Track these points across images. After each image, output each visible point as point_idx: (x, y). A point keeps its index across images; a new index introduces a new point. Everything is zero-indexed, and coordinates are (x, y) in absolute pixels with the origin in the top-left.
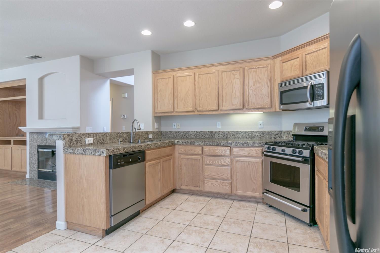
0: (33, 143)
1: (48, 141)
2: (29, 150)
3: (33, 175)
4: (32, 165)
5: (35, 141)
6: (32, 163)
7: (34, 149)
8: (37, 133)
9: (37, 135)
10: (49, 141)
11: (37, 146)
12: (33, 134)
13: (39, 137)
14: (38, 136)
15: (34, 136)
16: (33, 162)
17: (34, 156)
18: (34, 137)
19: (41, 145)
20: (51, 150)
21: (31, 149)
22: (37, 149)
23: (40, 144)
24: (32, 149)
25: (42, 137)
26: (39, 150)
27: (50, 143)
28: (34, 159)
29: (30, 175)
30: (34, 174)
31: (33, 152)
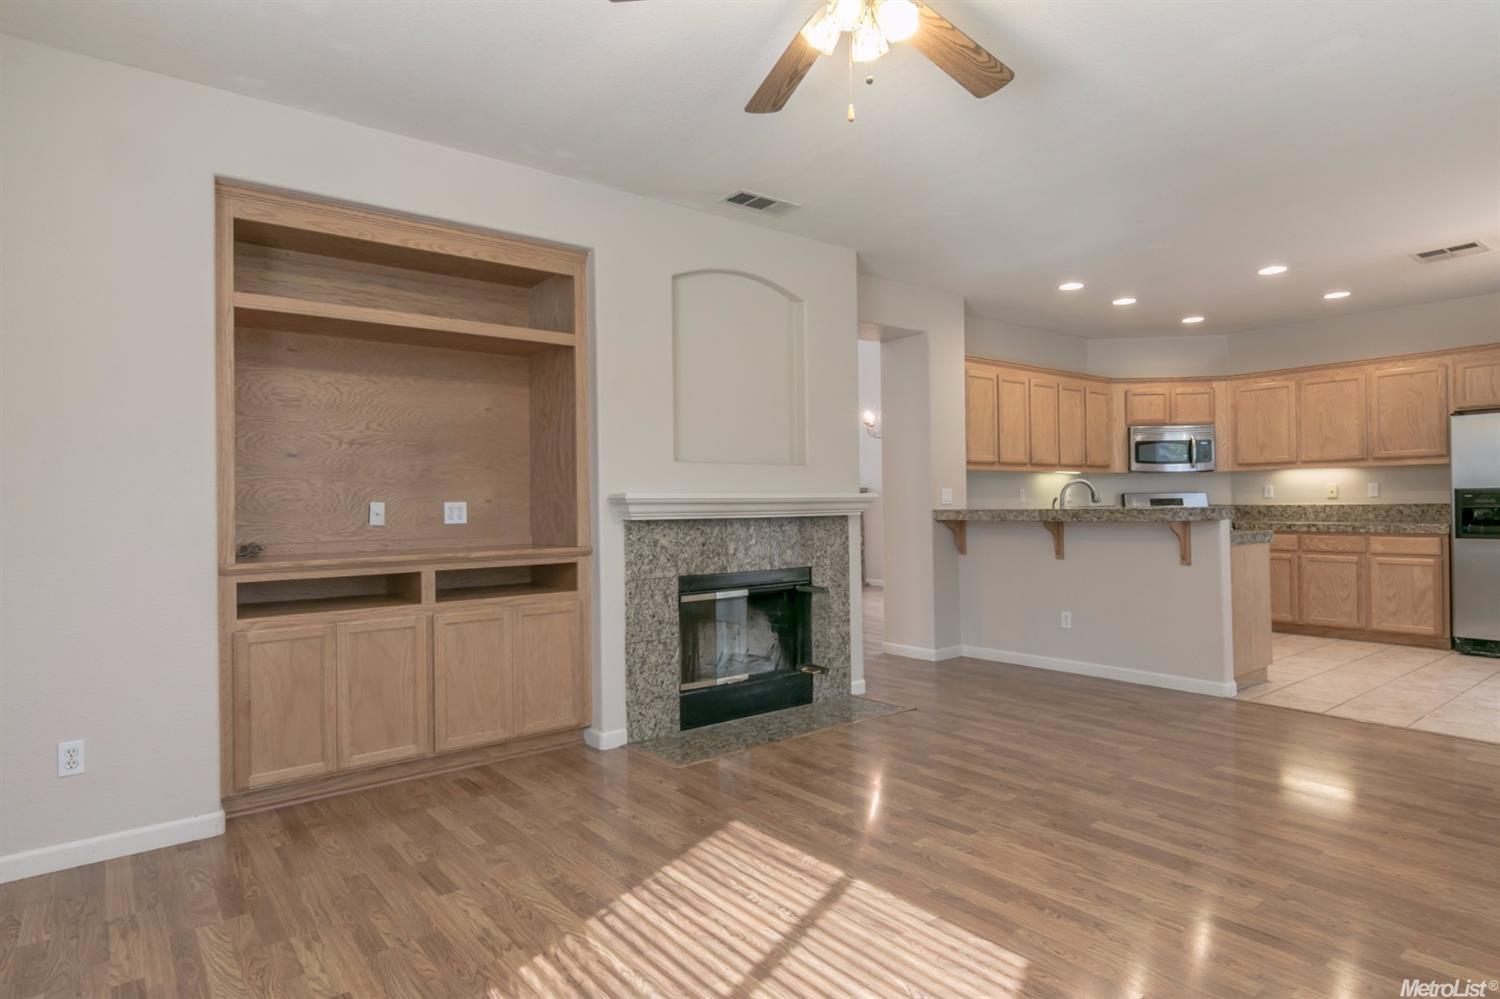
0: (651, 571)
1: (734, 554)
2: (623, 608)
3: (652, 725)
4: (646, 674)
5: (663, 559)
6: (646, 667)
7: (659, 598)
8: (689, 521)
9: (672, 534)
10: (739, 555)
11: (675, 582)
12: (653, 526)
13: (688, 539)
14: (680, 535)
15: (657, 537)
16: (653, 659)
17: (659, 632)
18: (656, 542)
19: (700, 573)
20: (744, 592)
21: (637, 601)
22: (676, 594)
23: (691, 571)
24: (642, 599)
25: (701, 540)
26: (686, 599)
27: (747, 561)
28: (660, 647)
29: (635, 724)
30: (660, 716)
31: (648, 613)
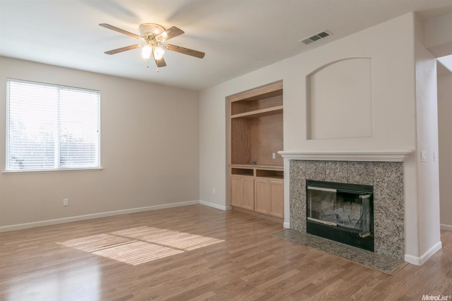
0: (297, 176)
1: (329, 174)
2: (289, 187)
3: (297, 226)
4: (295, 209)
5: (301, 173)
6: (295, 207)
7: (299, 186)
8: (310, 160)
9: (304, 165)
10: (331, 175)
11: (305, 181)
12: (298, 162)
13: (310, 167)
14: (307, 165)
15: (299, 165)
16: (297, 205)
17: (299, 197)
18: (299, 167)
19: (314, 180)
20: (335, 191)
21: (293, 185)
22: (305, 185)
23: (310, 178)
24: (294, 185)
25: (315, 168)
26: (309, 188)
27: (334, 178)
28: (300, 202)
29: (292, 224)
30: (300, 224)
31: (296, 190)
